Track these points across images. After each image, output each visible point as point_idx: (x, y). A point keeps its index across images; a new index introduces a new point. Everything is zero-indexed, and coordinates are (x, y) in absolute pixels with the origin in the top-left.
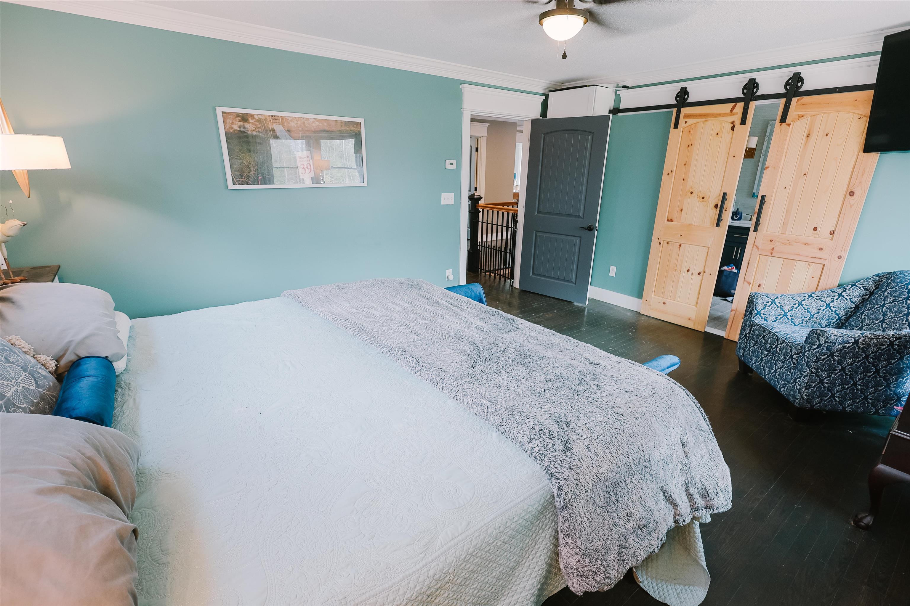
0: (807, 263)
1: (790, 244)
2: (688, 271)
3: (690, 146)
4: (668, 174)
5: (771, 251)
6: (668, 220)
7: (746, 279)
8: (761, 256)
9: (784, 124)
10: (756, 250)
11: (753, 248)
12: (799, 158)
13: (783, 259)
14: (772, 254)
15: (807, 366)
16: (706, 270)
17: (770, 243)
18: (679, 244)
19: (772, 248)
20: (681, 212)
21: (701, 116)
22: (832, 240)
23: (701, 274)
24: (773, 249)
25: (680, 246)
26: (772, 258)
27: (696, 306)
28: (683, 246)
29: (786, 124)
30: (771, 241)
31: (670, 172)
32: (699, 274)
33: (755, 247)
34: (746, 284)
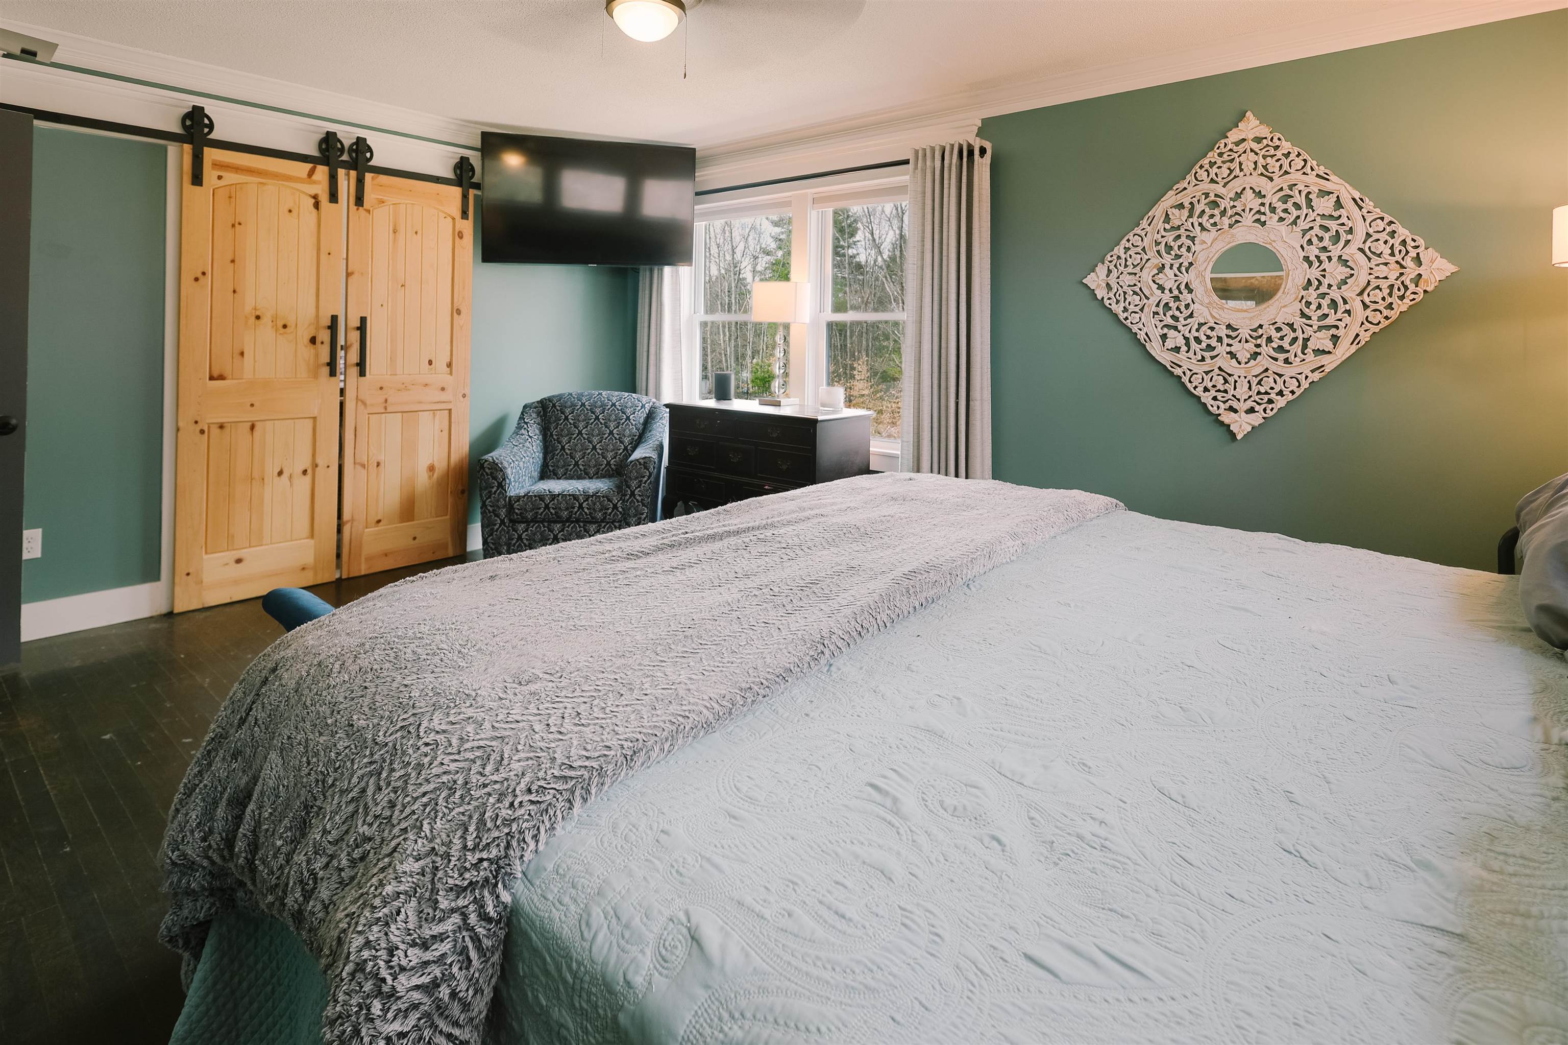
0: (432, 412)
1: (406, 389)
2: (280, 473)
3: (237, 225)
4: (196, 279)
5: (384, 405)
6: (212, 378)
7: (357, 461)
8: (370, 416)
9: (361, 208)
10: (362, 407)
11: (357, 403)
12: (391, 261)
13: (400, 414)
14: (386, 408)
15: (643, 505)
16: (319, 461)
17: (380, 391)
18: (250, 423)
19: (383, 400)
20: (240, 357)
21: (250, 171)
22: (451, 374)
23: (309, 471)
24: (386, 401)
25: (252, 427)
26: (387, 415)
27: (312, 535)
28: (258, 426)
29: (365, 210)
30: (381, 388)
31: (199, 275)
32: (305, 472)
33: (360, 403)
34: (359, 467)
